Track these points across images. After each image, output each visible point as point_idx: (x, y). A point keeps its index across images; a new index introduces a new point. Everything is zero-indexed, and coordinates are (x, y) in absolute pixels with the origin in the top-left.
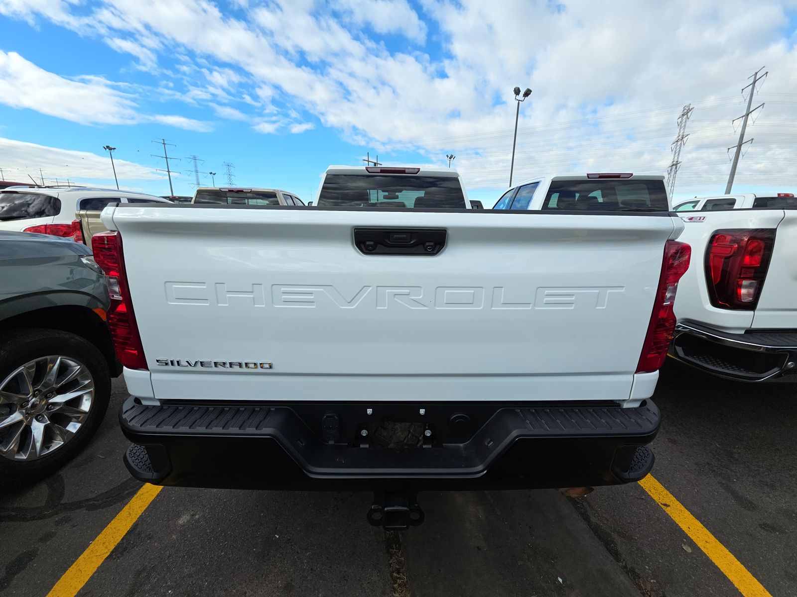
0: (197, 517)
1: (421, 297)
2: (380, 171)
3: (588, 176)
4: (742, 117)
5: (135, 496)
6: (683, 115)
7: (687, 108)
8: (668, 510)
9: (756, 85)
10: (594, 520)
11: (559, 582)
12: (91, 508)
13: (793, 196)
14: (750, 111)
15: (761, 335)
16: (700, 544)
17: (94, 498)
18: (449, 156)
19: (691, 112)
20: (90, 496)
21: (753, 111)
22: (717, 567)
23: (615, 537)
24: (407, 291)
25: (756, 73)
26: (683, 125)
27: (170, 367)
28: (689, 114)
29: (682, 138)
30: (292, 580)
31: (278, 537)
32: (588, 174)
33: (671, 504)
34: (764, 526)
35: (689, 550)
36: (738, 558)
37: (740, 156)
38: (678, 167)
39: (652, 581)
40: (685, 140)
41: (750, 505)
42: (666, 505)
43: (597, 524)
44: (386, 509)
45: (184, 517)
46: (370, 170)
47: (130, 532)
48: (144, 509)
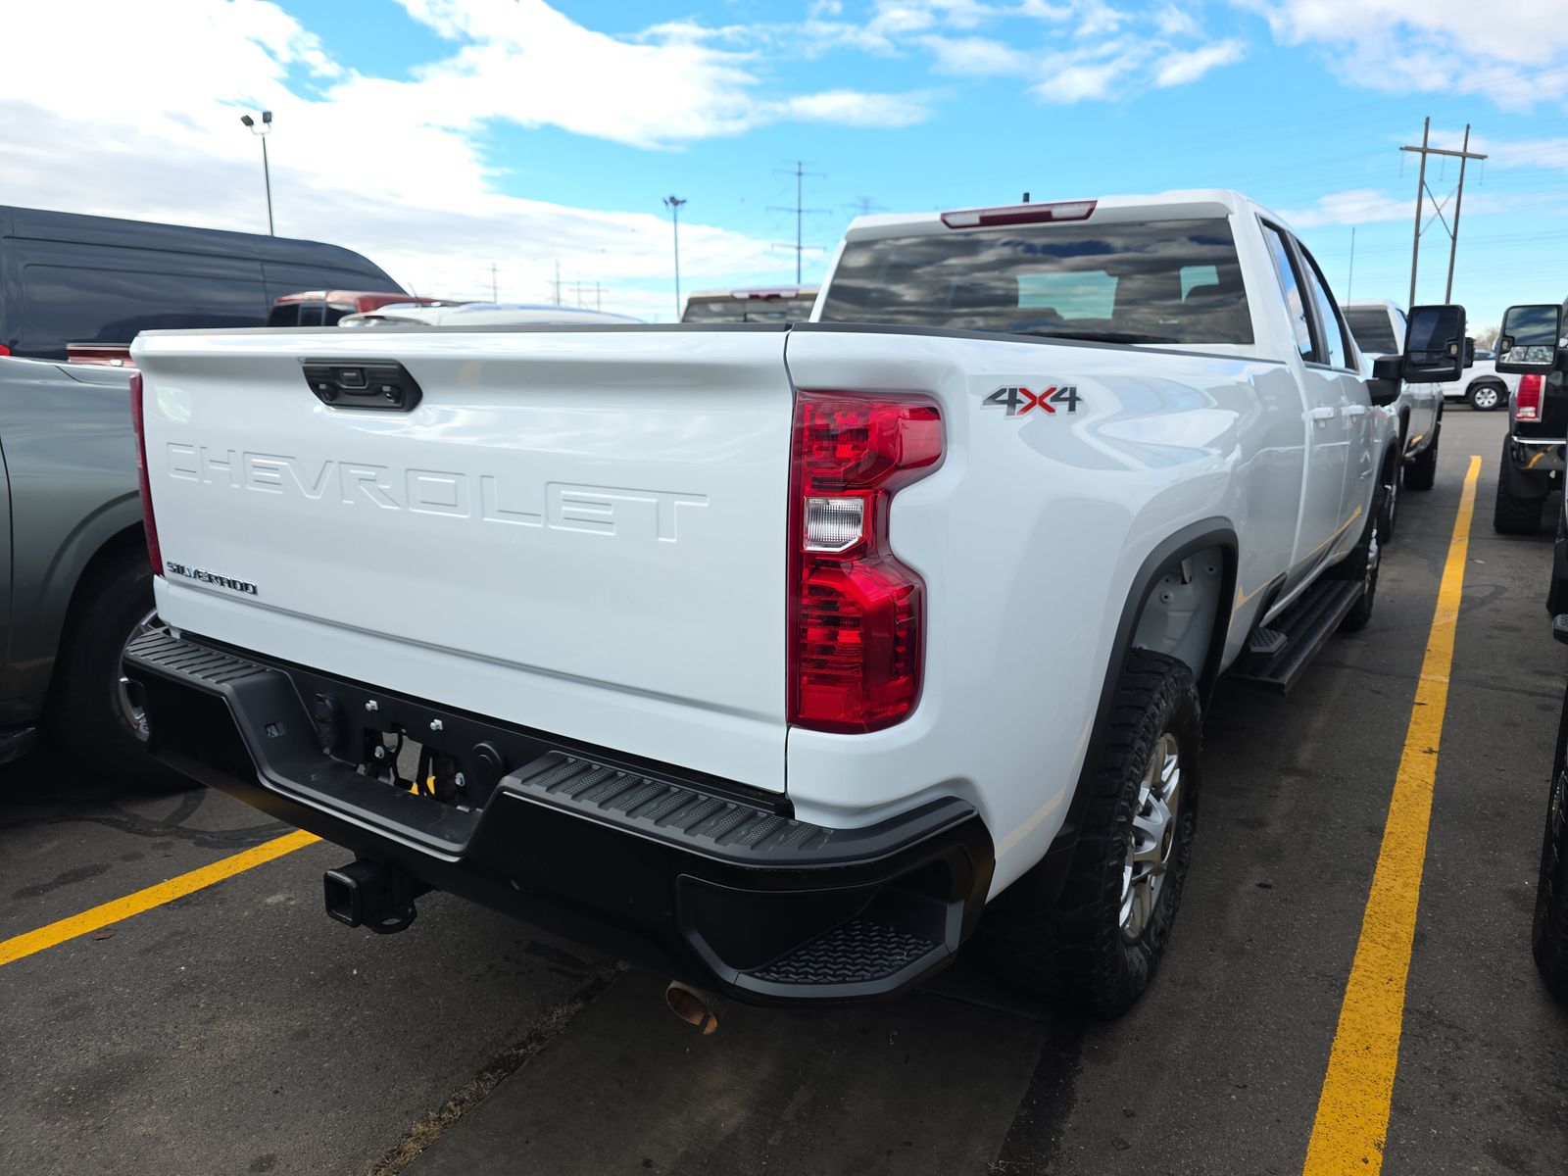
0: (292, 903)
2: (978, 221)
5: (255, 848)
12: (200, 843)
17: (212, 833)
27: (178, 576)
45: (278, 896)
46: (951, 220)
47: (210, 887)
48: (249, 867)
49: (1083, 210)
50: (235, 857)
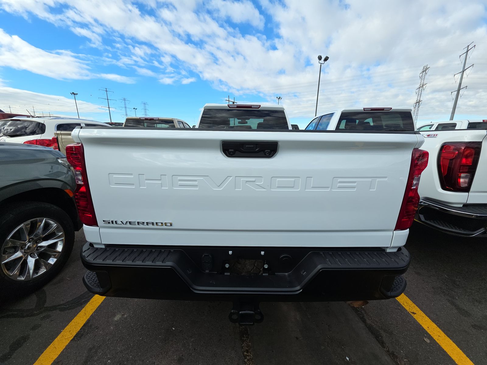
0: (126, 316)
1: (262, 183)
2: (236, 107)
3: (364, 110)
4: (460, 73)
5: (89, 303)
6: (423, 71)
7: (426, 68)
8: (415, 316)
9: (468, 53)
10: (368, 322)
11: (347, 360)
12: (62, 310)
14: (465, 69)
15: (473, 208)
16: (435, 338)
17: (64, 304)
18: (278, 98)
19: (428, 70)
20: (62, 303)
21: (467, 69)
22: (445, 352)
23: (382, 332)
24: (253, 179)
25: (468, 46)
26: (423, 78)
27: (111, 225)
28: (427, 71)
30: (182, 356)
31: (174, 329)
32: (364, 108)
33: (417, 312)
34: (475, 326)
35: (428, 341)
37: (459, 97)
38: (420, 104)
39: (405, 360)
40: (424, 87)
41: (466, 314)
42: (413, 313)
43: (371, 324)
44: (240, 313)
45: (118, 316)
47: (85, 325)
48: (94, 310)
49: (258, 107)
50: (84, 309)
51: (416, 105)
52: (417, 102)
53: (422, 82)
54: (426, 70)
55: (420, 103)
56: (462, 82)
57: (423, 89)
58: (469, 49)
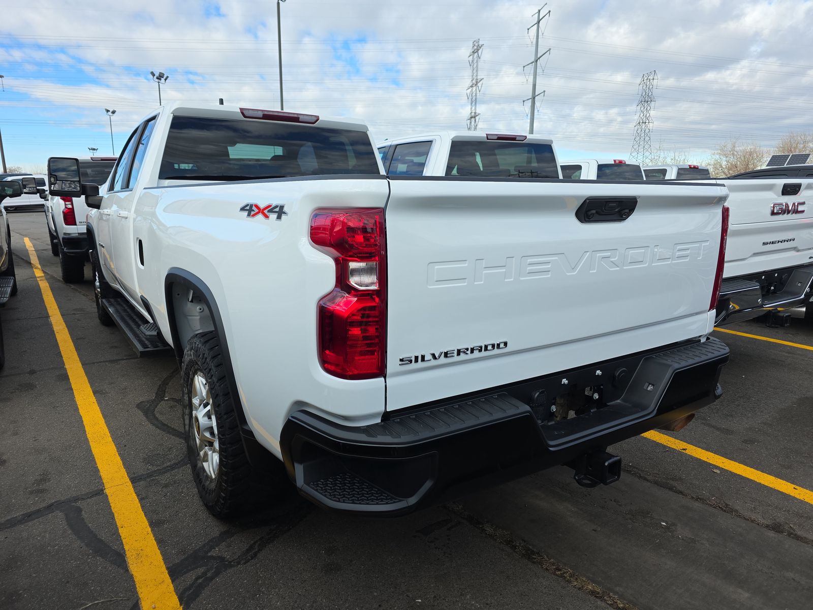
1: (616, 259)
2: (261, 116)
3: (487, 137)
4: (532, 63)
6: (473, 52)
7: (477, 44)
8: (687, 452)
9: (540, 25)
10: (649, 478)
11: (664, 525)
13: (625, 163)
14: (538, 57)
16: (721, 465)
19: (481, 50)
21: (541, 57)
22: (739, 475)
23: (672, 482)
25: (539, 11)
26: (475, 65)
27: (414, 366)
28: (480, 52)
29: (477, 83)
31: (420, 601)
33: (686, 448)
34: (745, 441)
35: (718, 472)
36: (747, 465)
37: (535, 112)
38: (477, 121)
39: (713, 498)
40: (479, 84)
41: (728, 432)
42: (684, 449)
43: (654, 480)
44: (606, 464)
46: (246, 113)
49: (314, 119)
51: (471, 123)
52: (471, 118)
53: (475, 75)
54: (478, 50)
55: (477, 118)
56: (537, 82)
57: (478, 90)
58: (540, 18)
